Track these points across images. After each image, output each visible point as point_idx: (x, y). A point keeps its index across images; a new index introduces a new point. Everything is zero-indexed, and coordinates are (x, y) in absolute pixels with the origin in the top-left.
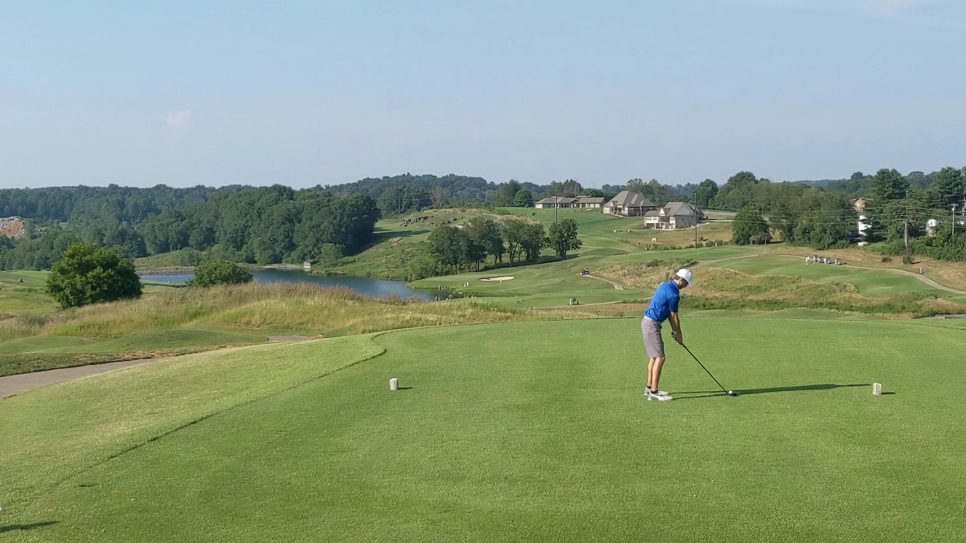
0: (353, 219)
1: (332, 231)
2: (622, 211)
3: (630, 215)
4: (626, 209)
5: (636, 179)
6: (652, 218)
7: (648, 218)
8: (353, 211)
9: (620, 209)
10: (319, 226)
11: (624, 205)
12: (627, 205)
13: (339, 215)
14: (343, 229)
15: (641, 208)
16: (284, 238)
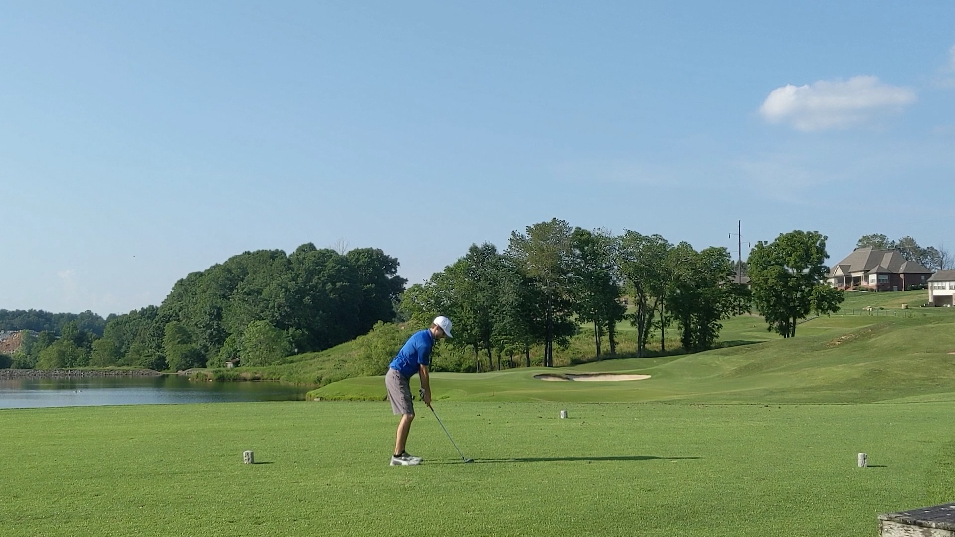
0: (338, 285)
1: (282, 301)
2: (864, 284)
3: (882, 287)
4: (873, 277)
5: (875, 236)
6: (947, 284)
7: (935, 284)
8: (339, 270)
9: (857, 280)
10: (259, 292)
11: (867, 272)
12: (875, 270)
13: (304, 274)
14: (307, 300)
15: (902, 276)
16: (211, 319)
